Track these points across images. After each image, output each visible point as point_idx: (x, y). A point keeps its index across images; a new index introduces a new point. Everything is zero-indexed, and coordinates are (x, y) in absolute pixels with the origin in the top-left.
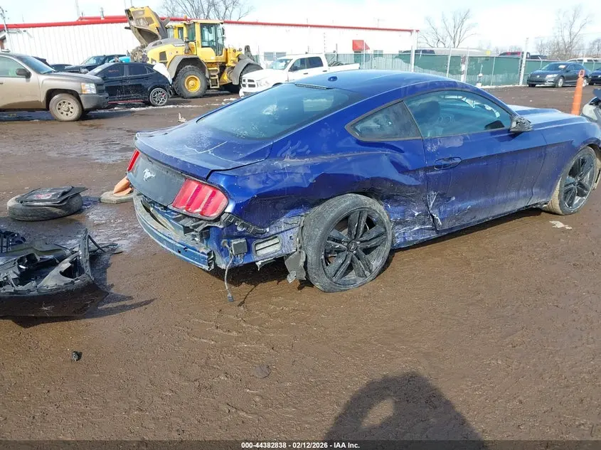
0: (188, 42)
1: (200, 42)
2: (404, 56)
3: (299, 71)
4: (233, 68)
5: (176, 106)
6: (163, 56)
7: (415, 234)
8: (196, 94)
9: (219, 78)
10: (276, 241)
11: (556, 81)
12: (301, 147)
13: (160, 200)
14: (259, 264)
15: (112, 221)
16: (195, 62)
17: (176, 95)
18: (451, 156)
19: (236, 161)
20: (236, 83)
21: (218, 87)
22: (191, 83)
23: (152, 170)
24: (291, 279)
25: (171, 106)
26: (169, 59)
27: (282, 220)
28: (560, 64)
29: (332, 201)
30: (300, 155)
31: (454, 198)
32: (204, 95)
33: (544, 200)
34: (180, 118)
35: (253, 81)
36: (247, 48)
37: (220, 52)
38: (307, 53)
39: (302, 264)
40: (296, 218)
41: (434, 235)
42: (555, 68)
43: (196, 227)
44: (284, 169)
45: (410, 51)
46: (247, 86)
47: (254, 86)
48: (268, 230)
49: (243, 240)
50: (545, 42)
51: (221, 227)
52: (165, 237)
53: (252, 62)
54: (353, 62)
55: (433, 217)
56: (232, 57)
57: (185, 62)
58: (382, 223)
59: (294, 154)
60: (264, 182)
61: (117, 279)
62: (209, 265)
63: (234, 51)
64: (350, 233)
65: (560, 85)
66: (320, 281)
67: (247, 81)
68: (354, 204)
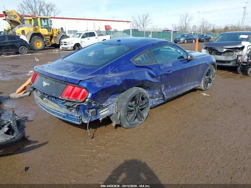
0: (35, 26)
1: (40, 26)
2: (127, 32)
3: (86, 38)
4: (56, 37)
5: (32, 54)
6: (23, 32)
7: (156, 102)
8: (40, 49)
9: (50, 42)
10: (107, 109)
11: (184, 41)
12: (114, 69)
13: (54, 95)
14: (101, 119)
15: (19, 106)
16: (39, 35)
17: (31, 49)
18: (169, 70)
19: (89, 76)
20: (58, 43)
21: (50, 45)
22: (38, 44)
23: (47, 82)
24: (114, 124)
25: (30, 54)
26: (26, 33)
27: (109, 100)
28: (185, 35)
29: (129, 91)
30: (115, 72)
31: (170, 87)
32: (44, 49)
33: (199, 85)
34: (36, 59)
35: (66, 42)
36: (62, 29)
37: (50, 30)
38: (87, 31)
39: (118, 117)
40: (114, 98)
41: (163, 101)
42: (183, 36)
43: (73, 106)
44: (110, 78)
45: (130, 30)
46: (63, 44)
47: (66, 45)
48: (104, 104)
49: (94, 110)
50: (176, 26)
51: (86, 104)
52: (56, 112)
53: (64, 34)
54: (106, 34)
55: (163, 94)
56: (55, 33)
57: (34, 35)
58: (147, 98)
59: (112, 72)
60: (103, 84)
61: (30, 132)
62: (80, 122)
63: (56, 30)
64: (136, 103)
65: (186, 42)
66: (126, 124)
67: (63, 42)
68: (137, 91)
